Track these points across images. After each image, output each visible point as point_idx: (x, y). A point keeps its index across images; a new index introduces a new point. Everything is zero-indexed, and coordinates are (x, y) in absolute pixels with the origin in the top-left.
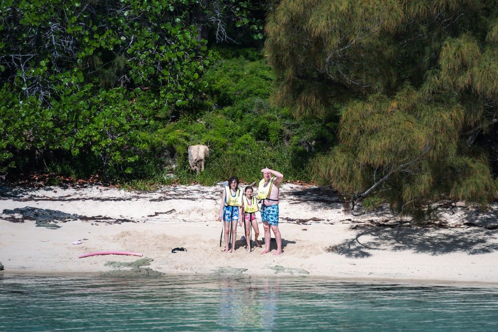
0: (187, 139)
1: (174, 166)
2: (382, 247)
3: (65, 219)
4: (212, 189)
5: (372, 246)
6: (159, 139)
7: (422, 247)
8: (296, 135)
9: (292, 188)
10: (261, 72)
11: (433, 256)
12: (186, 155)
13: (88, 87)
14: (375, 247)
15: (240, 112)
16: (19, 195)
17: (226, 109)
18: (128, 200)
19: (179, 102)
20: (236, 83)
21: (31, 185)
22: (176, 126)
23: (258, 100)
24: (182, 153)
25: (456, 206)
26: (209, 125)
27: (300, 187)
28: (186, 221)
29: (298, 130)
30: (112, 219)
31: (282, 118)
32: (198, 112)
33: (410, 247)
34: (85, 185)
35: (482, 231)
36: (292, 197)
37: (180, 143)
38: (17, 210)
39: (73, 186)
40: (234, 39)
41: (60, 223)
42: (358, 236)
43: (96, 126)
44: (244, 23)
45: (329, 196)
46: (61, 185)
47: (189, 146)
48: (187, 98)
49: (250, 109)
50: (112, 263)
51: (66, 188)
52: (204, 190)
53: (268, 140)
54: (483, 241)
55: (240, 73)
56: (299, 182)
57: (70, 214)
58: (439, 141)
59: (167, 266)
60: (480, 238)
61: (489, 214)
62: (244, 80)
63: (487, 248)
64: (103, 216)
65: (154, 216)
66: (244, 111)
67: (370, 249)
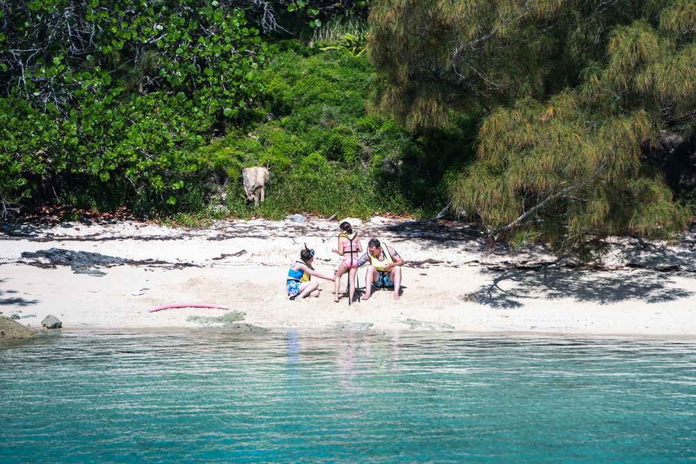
0: (240, 159)
1: (224, 195)
2: (532, 294)
3: (108, 263)
4: (281, 224)
5: (519, 293)
6: (205, 160)
7: (585, 293)
8: (377, 153)
9: (383, 222)
10: (324, 72)
11: (603, 305)
12: (241, 180)
13: (116, 92)
14: (523, 295)
15: (302, 123)
16: (31, 234)
17: (284, 120)
18: (179, 238)
19: (227, 110)
20: (292, 86)
21: (41, 220)
22: (223, 142)
23: (325, 108)
24: (236, 178)
25: (606, 244)
26: (264, 140)
27: (393, 220)
28: (266, 265)
29: (379, 147)
30: (167, 263)
31: (358, 131)
32: (250, 124)
33: (569, 295)
34: (113, 220)
35: (653, 274)
36: (389, 233)
37: (231, 164)
38: (40, 253)
39: (98, 222)
40: (286, 28)
41: (103, 269)
42: (496, 281)
43: (133, 143)
44: (298, 7)
45: (435, 231)
46: (81, 221)
47: (243, 168)
48: (237, 105)
49: (315, 120)
50: (196, 318)
51: (89, 224)
52: (272, 226)
53: (342, 160)
54: (659, 286)
55: (296, 72)
56: (390, 215)
57: (113, 257)
58: (620, 157)
59: (266, 320)
60: (654, 282)
61: (653, 252)
62: (304, 82)
63: (668, 295)
64: (155, 260)
65: (220, 259)
66: (308, 122)
67: (518, 297)
